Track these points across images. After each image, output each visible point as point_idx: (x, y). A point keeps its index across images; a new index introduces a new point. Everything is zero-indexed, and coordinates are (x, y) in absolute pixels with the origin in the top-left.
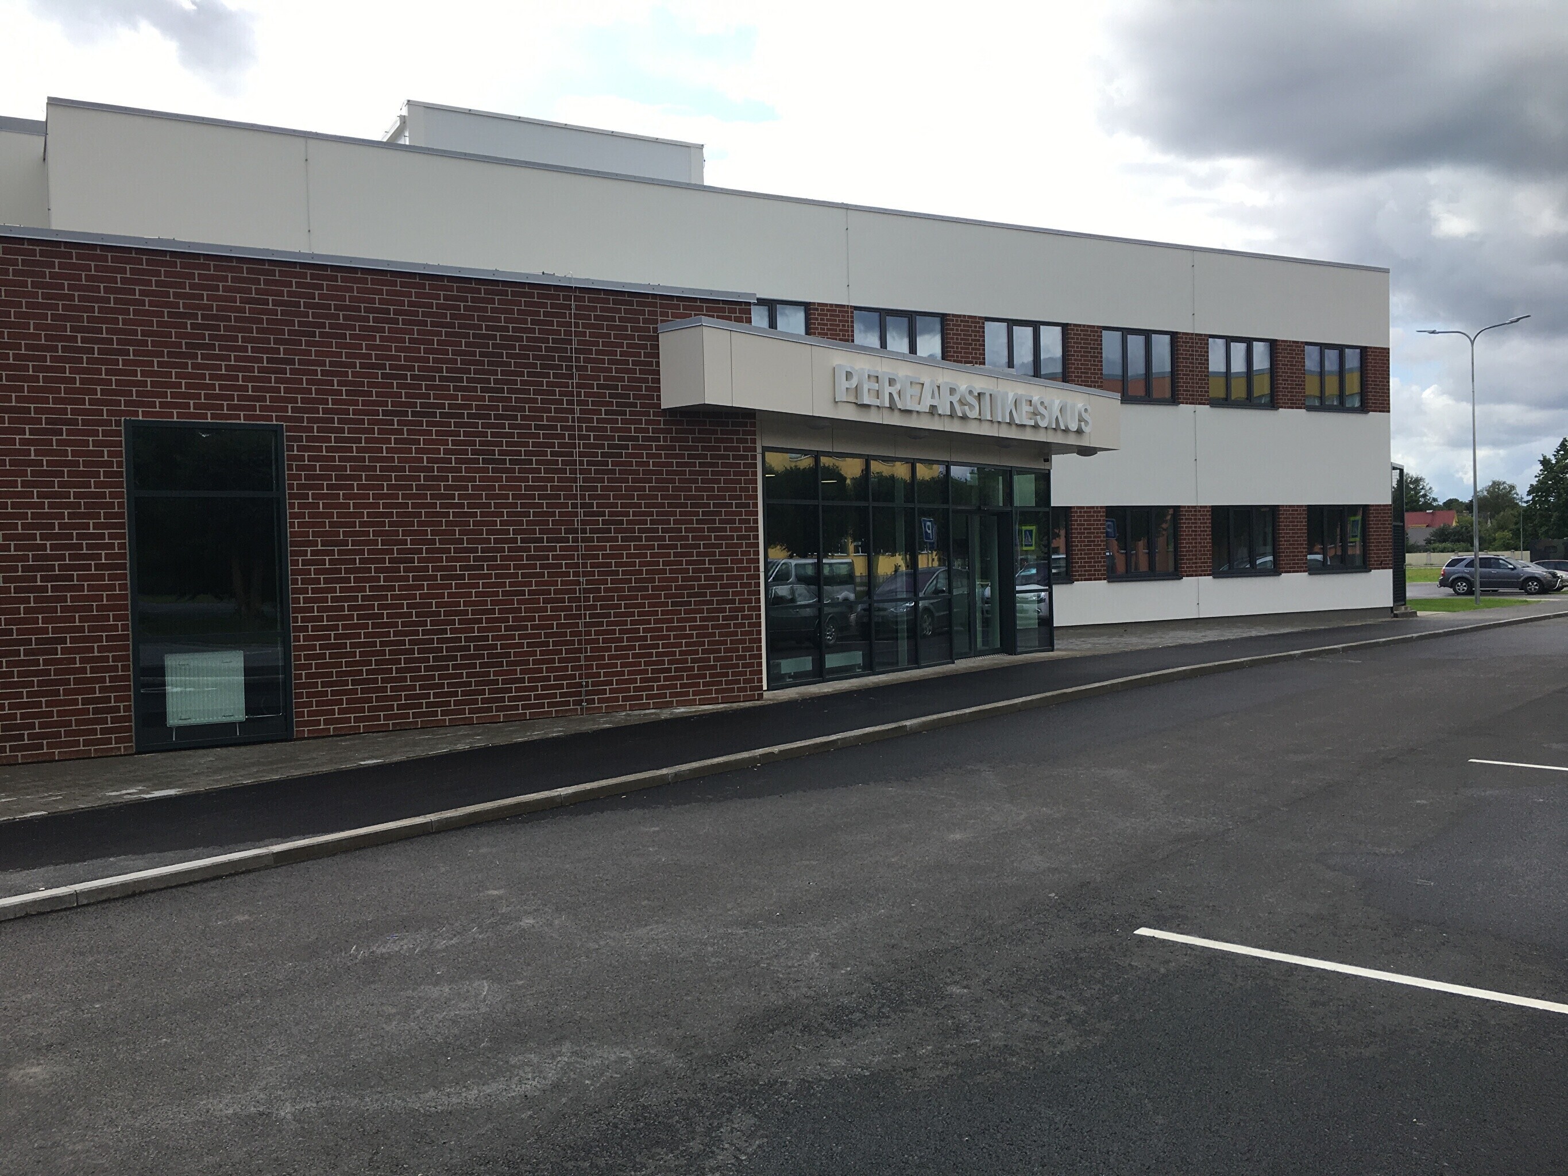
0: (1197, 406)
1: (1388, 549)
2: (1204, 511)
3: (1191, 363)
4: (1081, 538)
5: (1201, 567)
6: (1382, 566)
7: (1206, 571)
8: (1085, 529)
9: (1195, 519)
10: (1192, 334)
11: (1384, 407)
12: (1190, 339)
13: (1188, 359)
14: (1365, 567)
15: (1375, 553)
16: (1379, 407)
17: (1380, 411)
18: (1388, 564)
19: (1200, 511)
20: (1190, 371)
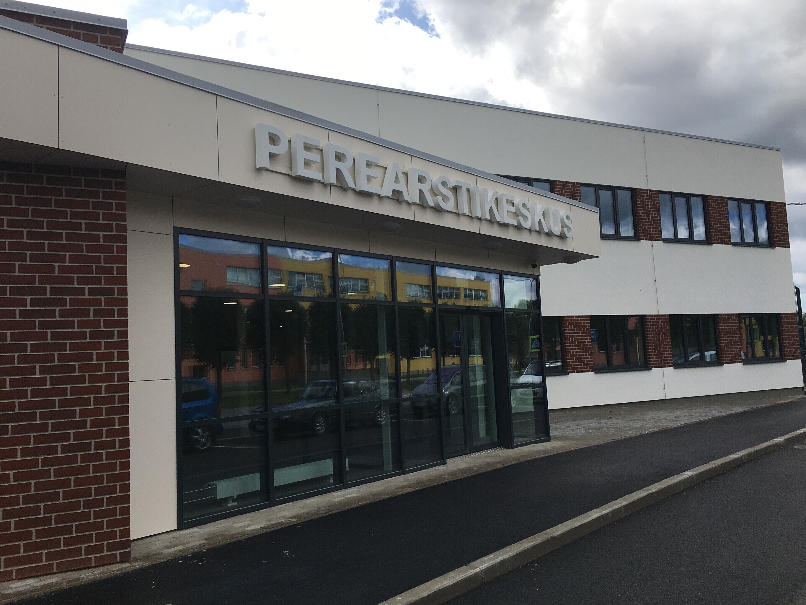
0: (654, 241)
1: (797, 345)
2: (664, 319)
3: (647, 211)
4: (572, 340)
5: (664, 360)
6: (794, 357)
7: (669, 363)
8: (574, 333)
9: (658, 325)
10: (647, 190)
11: (787, 244)
12: (645, 193)
13: (645, 208)
14: (782, 359)
15: (788, 348)
16: (782, 244)
17: (783, 247)
18: (798, 356)
19: (661, 319)
20: (647, 216)
